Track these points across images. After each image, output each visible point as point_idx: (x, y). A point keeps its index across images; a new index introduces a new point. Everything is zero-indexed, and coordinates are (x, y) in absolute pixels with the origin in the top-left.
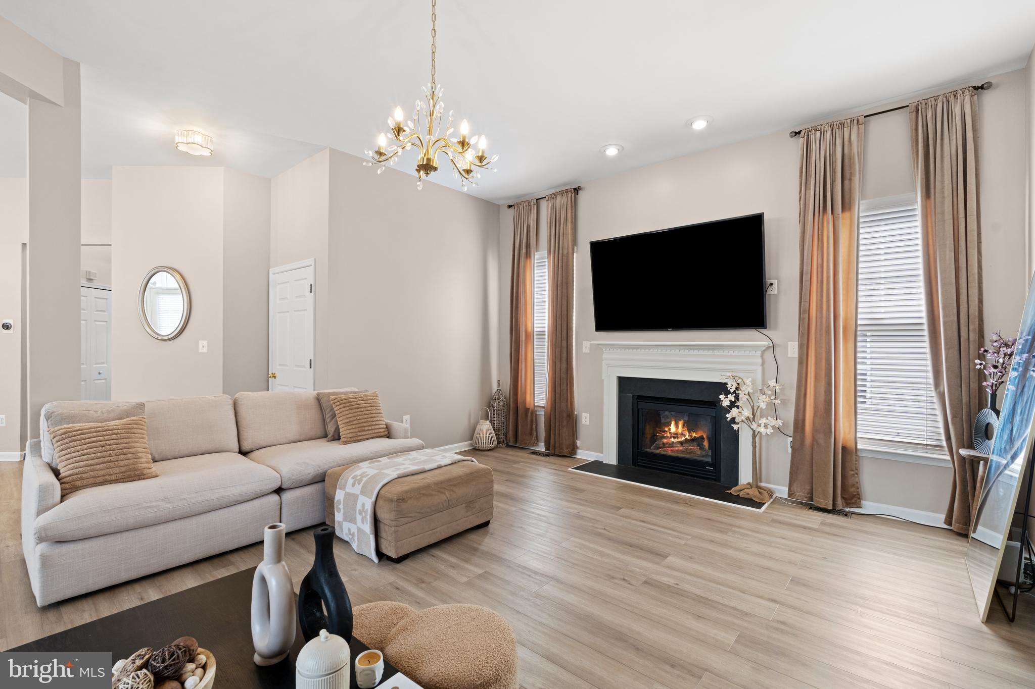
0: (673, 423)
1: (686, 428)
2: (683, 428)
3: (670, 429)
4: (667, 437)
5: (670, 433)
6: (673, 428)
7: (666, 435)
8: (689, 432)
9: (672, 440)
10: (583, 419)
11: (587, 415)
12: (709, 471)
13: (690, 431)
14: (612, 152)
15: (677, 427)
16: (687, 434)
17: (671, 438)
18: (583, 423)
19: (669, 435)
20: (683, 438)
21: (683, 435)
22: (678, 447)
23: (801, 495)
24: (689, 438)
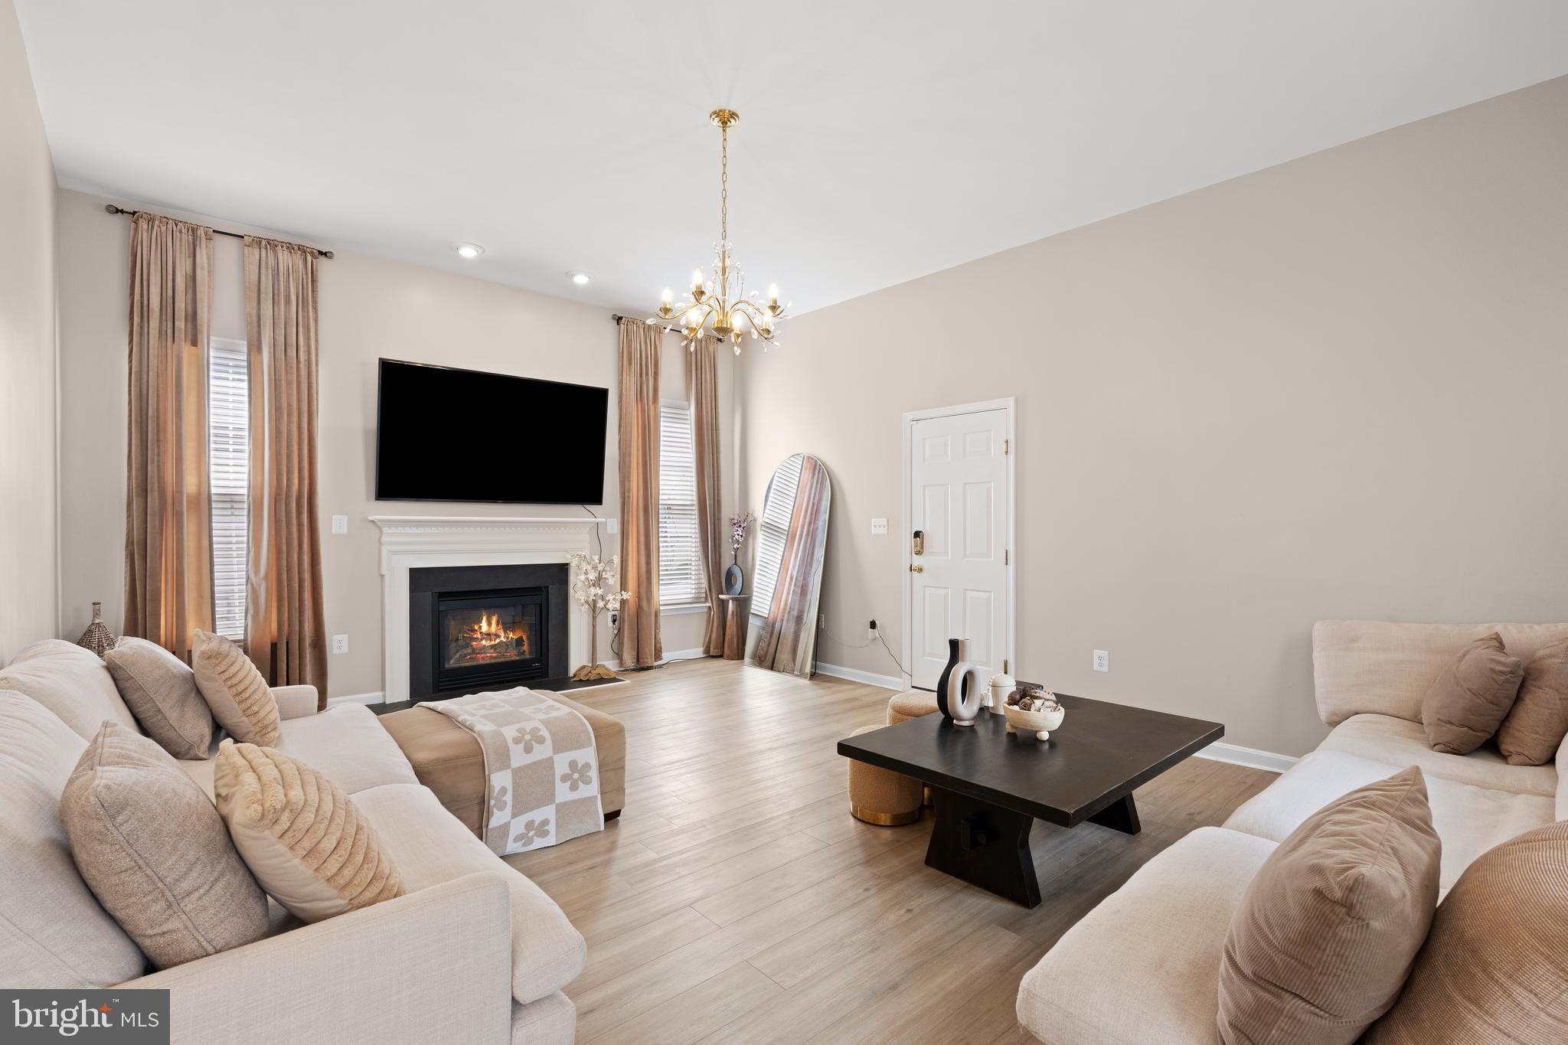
0: (484, 618)
1: (500, 626)
2: (498, 625)
3: (480, 627)
4: (477, 638)
5: (481, 633)
6: (484, 627)
7: (475, 636)
8: (505, 632)
9: (484, 642)
10: (335, 645)
11: (344, 637)
12: (537, 668)
13: (506, 629)
14: (468, 252)
15: (489, 624)
16: (503, 635)
17: (482, 640)
18: (335, 651)
19: (479, 636)
20: (498, 641)
21: (498, 636)
22: (491, 653)
23: (629, 661)
24: (504, 640)
